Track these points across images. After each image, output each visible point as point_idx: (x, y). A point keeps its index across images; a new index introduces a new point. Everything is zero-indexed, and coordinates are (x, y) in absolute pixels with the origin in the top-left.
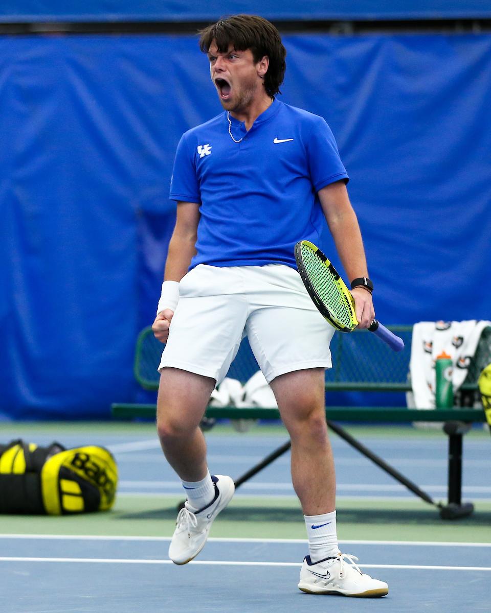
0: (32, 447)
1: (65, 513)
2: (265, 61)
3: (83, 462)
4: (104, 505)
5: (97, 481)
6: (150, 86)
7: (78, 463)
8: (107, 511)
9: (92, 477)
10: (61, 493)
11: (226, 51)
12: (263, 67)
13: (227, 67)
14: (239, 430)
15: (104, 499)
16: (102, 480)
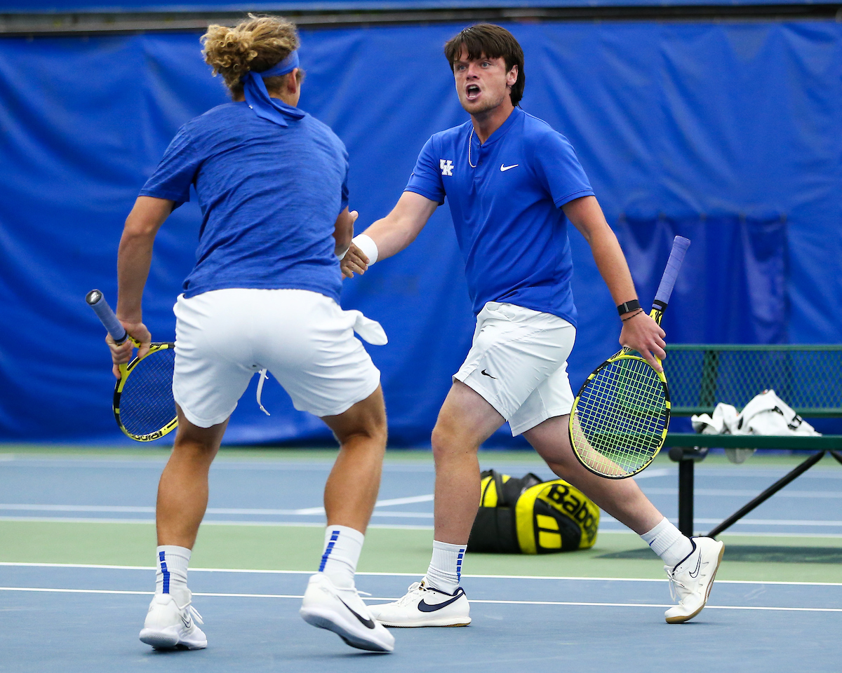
0: (505, 479)
1: (541, 551)
2: (515, 71)
3: (562, 495)
4: (584, 544)
5: (577, 516)
6: (635, 79)
7: (556, 496)
8: (588, 549)
9: (571, 513)
10: (537, 530)
11: (478, 57)
12: (512, 77)
13: (481, 75)
14: (735, 461)
15: (584, 536)
16: (582, 515)
